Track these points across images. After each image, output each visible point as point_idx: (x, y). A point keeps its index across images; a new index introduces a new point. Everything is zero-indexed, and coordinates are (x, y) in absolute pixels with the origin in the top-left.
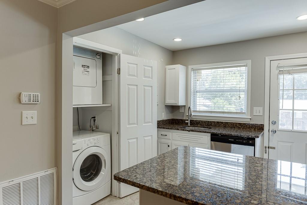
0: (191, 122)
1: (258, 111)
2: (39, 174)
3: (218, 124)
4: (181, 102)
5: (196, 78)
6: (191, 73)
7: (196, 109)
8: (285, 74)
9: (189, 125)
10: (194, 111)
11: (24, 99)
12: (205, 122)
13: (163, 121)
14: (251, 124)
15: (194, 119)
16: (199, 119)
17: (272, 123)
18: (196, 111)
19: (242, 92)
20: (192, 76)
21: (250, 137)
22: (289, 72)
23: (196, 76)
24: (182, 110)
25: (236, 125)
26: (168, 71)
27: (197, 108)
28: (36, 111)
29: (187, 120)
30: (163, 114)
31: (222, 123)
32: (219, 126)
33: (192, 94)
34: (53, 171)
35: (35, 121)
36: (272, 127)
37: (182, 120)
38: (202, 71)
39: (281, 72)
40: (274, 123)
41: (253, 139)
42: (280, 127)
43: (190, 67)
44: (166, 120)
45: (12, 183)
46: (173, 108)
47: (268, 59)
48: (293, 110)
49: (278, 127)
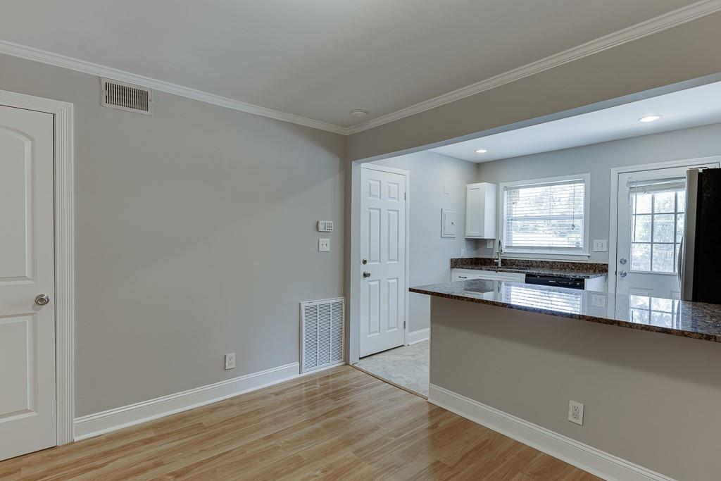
0: (502, 262)
1: (599, 245)
2: (331, 301)
3: (542, 264)
4: (488, 234)
5: (511, 201)
6: (503, 194)
7: (511, 243)
8: (638, 192)
9: (500, 265)
10: (507, 247)
11: (321, 227)
12: (523, 261)
13: (462, 259)
14: (590, 264)
15: (508, 257)
16: (514, 257)
17: (621, 262)
18: (511, 247)
19: (578, 218)
20: (505, 197)
21: (578, 277)
22: (645, 190)
23: (511, 197)
24: (490, 246)
25: (568, 266)
26: (469, 192)
27: (513, 242)
28: (329, 240)
29: (497, 259)
30: (462, 250)
31: (548, 262)
32: (543, 267)
33: (505, 222)
34: (341, 299)
35: (327, 249)
36: (621, 268)
37: (490, 259)
38: (521, 190)
39: (633, 190)
40: (624, 262)
41: (582, 281)
42: (634, 268)
43: (502, 185)
44: (467, 259)
45: (311, 304)
46: (478, 243)
47: (614, 172)
48: (652, 243)
49: (629, 267)
